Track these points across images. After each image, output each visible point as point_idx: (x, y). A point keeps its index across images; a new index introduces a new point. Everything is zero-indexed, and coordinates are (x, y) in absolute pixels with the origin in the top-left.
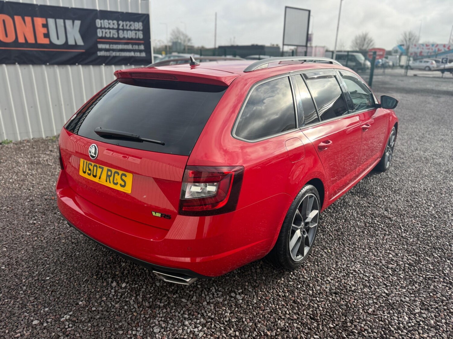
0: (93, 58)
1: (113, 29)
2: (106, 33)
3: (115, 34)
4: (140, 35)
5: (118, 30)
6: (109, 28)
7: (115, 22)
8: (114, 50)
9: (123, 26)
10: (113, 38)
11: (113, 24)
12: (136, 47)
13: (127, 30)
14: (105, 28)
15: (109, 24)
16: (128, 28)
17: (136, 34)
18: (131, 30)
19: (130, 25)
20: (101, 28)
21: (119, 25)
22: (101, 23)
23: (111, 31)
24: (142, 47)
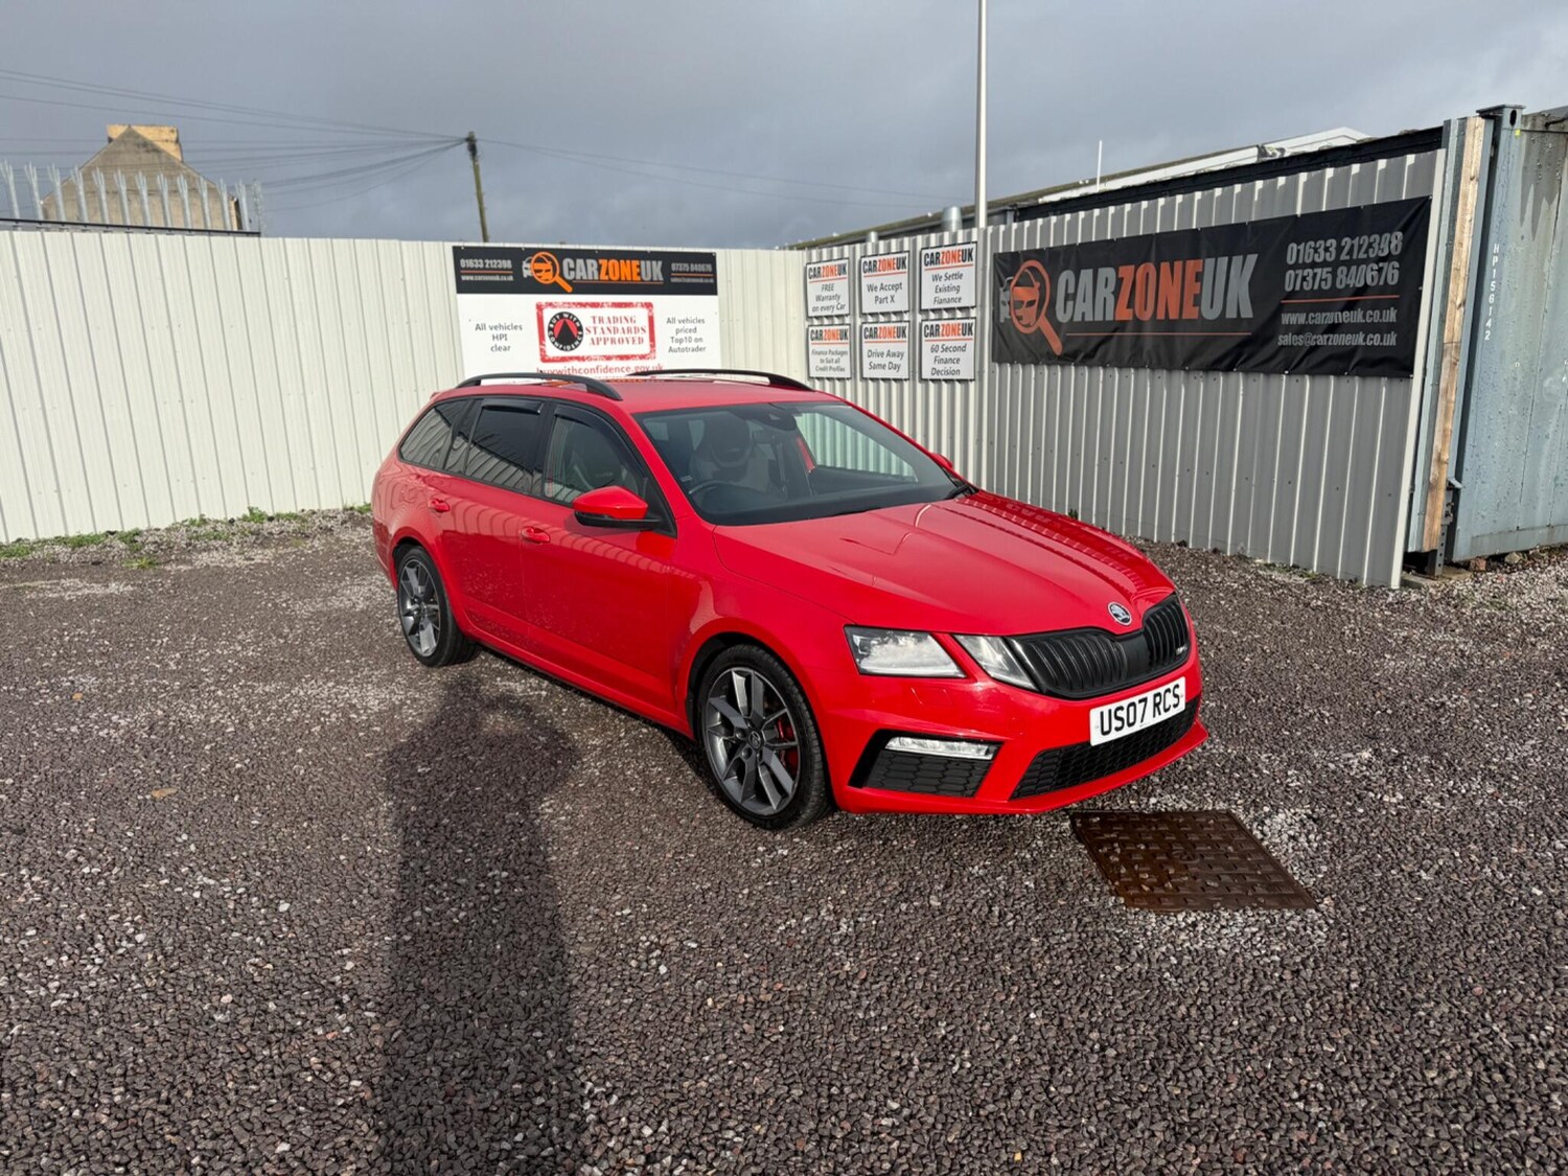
0: (1267, 351)
1: (1324, 264)
2: (1304, 279)
3: (1326, 280)
4: (1392, 274)
5: (1334, 265)
6: (1314, 265)
7: (1332, 242)
8: (1313, 329)
9: (1350, 252)
10: (1320, 293)
11: (1323, 250)
12: (1374, 316)
13: (1359, 262)
14: (1304, 266)
15: (1316, 250)
16: (1362, 256)
17: (1380, 270)
18: (1366, 261)
19: (1370, 245)
20: (1295, 267)
21: (1340, 249)
22: (1298, 251)
23: (1319, 270)
24: (1391, 315)
